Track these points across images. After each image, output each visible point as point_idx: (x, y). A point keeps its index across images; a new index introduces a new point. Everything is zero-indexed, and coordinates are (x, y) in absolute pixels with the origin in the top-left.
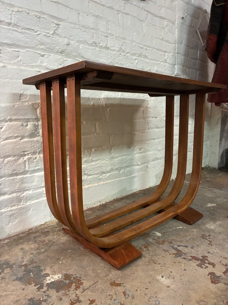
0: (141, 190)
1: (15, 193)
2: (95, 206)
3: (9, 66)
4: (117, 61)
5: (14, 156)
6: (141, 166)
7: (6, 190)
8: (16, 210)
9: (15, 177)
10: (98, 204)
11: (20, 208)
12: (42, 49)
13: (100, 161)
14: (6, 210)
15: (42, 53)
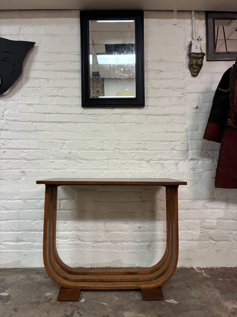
0: (140, 267)
1: (29, 242)
2: (86, 267)
3: (33, 170)
4: (112, 157)
5: (30, 220)
6: (141, 244)
7: (25, 239)
8: (28, 252)
9: (30, 232)
10: (90, 267)
11: (31, 252)
12: (53, 158)
13: (93, 232)
14: (23, 251)
15: (52, 161)
